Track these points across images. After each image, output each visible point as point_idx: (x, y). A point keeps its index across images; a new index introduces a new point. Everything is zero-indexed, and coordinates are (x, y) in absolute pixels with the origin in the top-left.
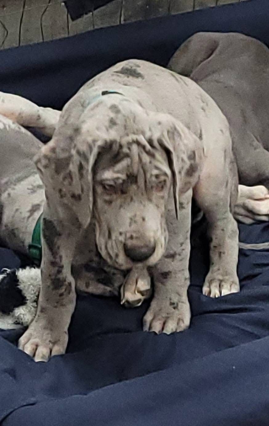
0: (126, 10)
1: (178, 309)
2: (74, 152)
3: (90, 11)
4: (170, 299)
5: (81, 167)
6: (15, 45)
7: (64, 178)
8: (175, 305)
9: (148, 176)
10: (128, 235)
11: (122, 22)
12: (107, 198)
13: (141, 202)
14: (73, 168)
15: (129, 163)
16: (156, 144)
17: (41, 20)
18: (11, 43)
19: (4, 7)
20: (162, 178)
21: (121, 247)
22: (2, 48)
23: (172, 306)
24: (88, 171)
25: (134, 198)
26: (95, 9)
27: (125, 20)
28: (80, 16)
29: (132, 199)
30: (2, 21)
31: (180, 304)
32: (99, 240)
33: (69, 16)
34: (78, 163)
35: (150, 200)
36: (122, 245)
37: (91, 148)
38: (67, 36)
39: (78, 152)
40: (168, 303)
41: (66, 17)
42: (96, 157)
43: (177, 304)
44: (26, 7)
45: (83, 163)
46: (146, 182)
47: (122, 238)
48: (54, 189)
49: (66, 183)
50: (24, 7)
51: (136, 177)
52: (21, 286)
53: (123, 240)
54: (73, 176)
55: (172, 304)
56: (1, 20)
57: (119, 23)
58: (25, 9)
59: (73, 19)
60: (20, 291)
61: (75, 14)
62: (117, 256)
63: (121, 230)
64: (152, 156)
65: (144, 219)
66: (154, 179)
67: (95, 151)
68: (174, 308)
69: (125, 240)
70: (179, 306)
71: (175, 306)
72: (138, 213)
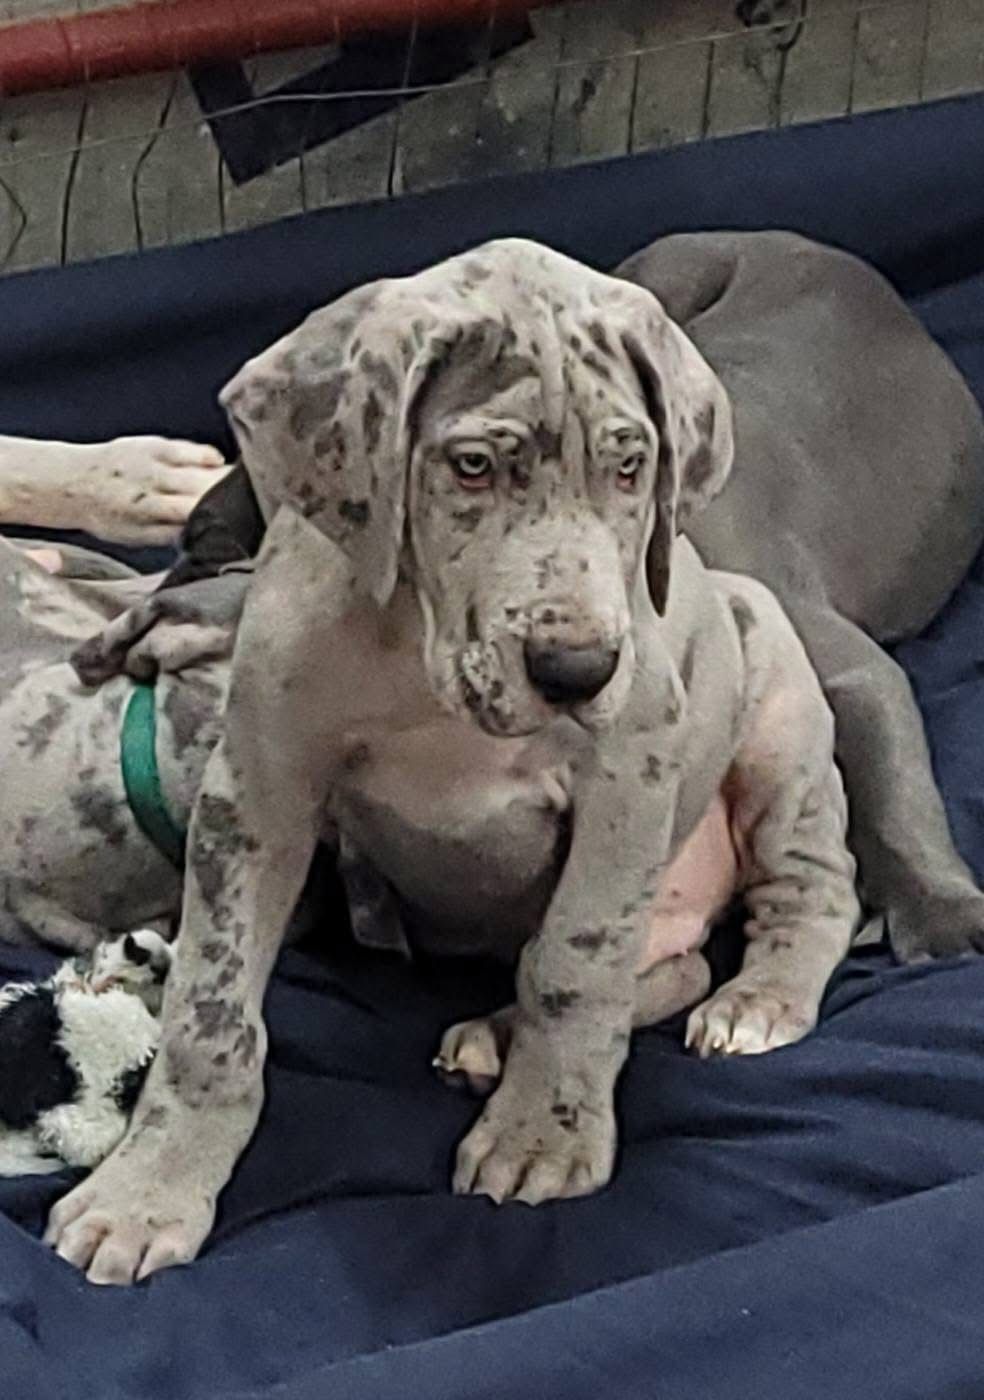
0: (410, 152)
1: (576, 1130)
2: (350, 364)
3: (293, 155)
4: (557, 1092)
5: (373, 412)
6: (51, 260)
7: (321, 449)
8: (569, 1117)
9: (596, 432)
10: (537, 614)
11: (397, 190)
12: (465, 503)
13: (573, 517)
14: (348, 413)
15: (536, 390)
16: (614, 341)
17: (135, 180)
18: (38, 253)
19: (13, 137)
20: (637, 446)
21: (513, 656)
22: (8, 271)
23: (559, 1118)
24: (394, 420)
25: (552, 503)
26: (310, 146)
27: (406, 184)
28: (258, 169)
29: (543, 508)
30: (7, 181)
31: (583, 1116)
32: (433, 652)
33: (224, 167)
34: (365, 399)
35: (599, 513)
36: (519, 647)
37: (407, 350)
38: (217, 233)
39: (368, 365)
40: (547, 1105)
41: (216, 169)
42: (422, 376)
43: (575, 1113)
44: (86, 138)
45: (380, 395)
46: (587, 451)
47: (517, 627)
48: (287, 483)
49: (325, 463)
50: (80, 136)
51: (559, 440)
52: (68, 1041)
53: (522, 632)
54: (349, 442)
55: (560, 1109)
56: (3, 178)
57: (383, 194)
58: (84, 146)
59: (238, 180)
60: (62, 1056)
61: (245, 164)
62: (498, 688)
63: (511, 605)
64: (604, 373)
65: (584, 566)
66: (612, 442)
67: (422, 356)
68: (566, 1124)
69: (529, 628)
70: (580, 1123)
71: (566, 1115)
72: (565, 548)
